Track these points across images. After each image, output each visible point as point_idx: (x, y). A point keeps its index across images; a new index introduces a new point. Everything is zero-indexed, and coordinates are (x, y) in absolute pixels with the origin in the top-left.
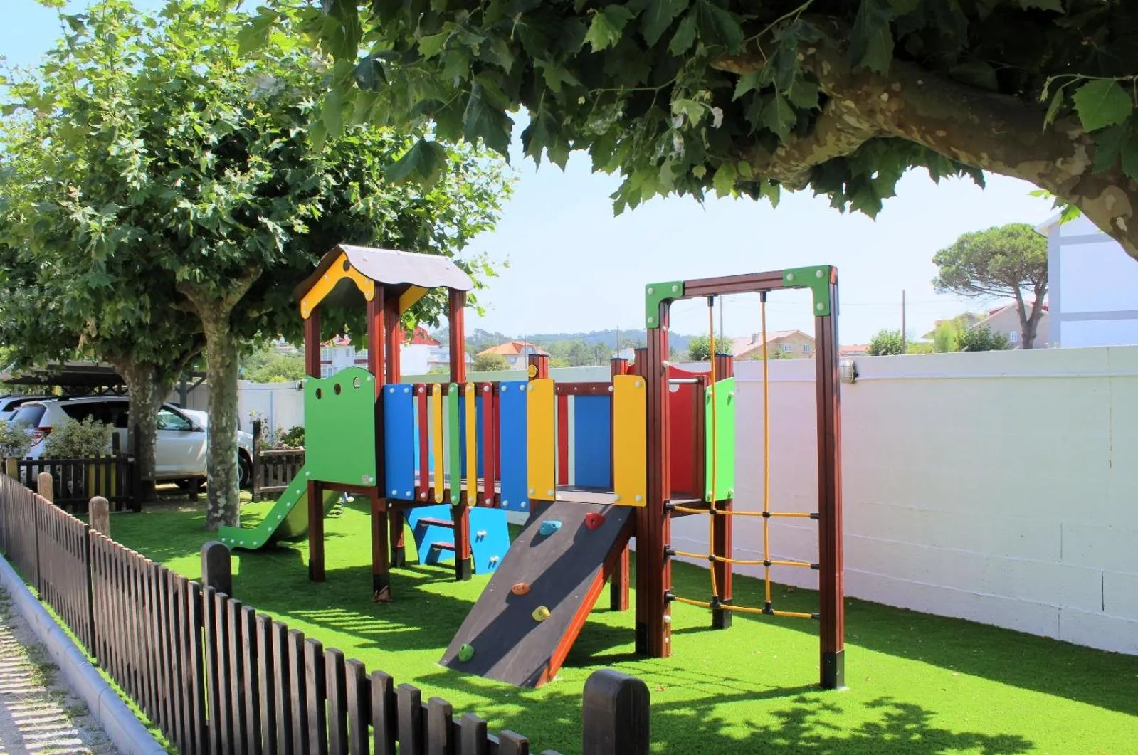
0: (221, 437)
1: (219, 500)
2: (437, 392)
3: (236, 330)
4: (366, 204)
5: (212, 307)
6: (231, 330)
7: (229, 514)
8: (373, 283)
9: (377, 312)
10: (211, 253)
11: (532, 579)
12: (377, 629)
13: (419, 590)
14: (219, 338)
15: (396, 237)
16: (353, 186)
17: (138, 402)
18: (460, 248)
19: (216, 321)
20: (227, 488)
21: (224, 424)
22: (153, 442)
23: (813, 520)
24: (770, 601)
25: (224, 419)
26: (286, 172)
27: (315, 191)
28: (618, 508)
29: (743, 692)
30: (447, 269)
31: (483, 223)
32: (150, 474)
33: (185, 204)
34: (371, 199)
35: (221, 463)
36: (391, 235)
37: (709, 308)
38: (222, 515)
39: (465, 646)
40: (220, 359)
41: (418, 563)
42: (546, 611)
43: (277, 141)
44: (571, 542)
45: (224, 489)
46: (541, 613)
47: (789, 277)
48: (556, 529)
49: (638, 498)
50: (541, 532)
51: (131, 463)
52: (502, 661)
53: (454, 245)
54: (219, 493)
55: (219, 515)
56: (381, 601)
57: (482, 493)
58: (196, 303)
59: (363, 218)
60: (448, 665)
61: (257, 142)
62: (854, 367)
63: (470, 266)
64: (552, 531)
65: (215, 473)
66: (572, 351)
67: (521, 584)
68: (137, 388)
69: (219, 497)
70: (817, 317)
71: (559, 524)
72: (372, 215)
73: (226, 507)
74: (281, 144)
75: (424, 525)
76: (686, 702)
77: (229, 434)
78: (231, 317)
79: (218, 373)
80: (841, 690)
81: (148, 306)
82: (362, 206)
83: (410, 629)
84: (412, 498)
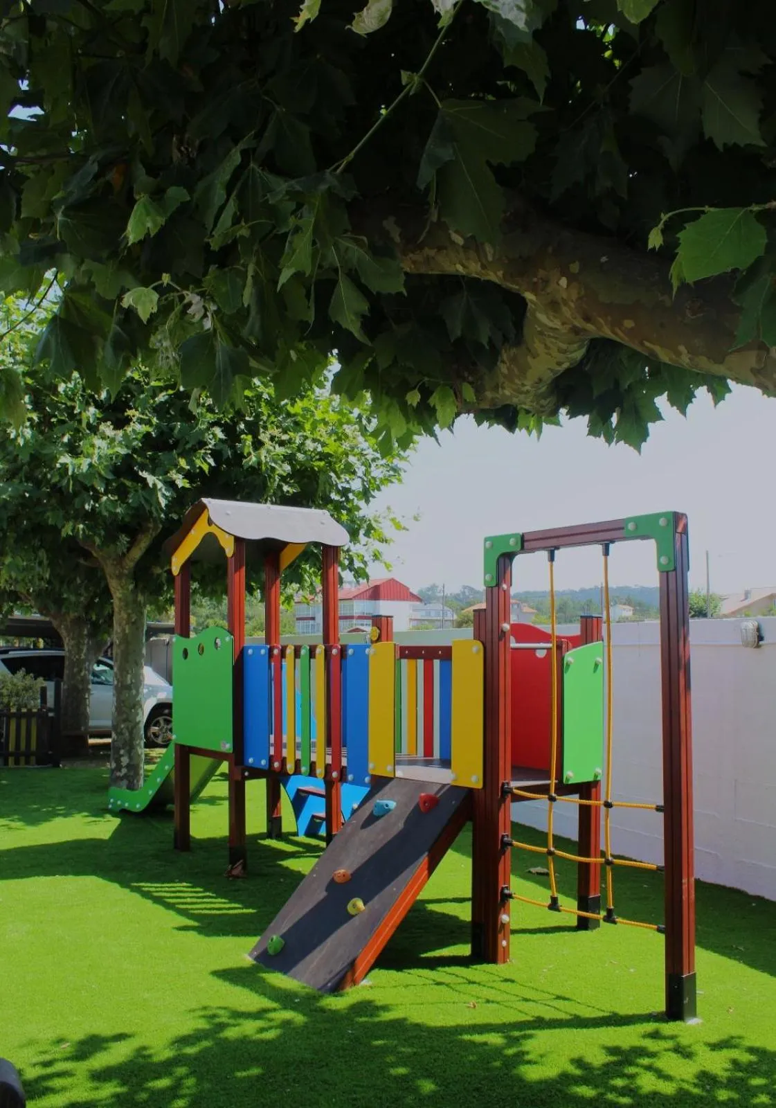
0: (126, 694)
1: (122, 759)
2: (320, 654)
3: (141, 586)
4: (258, 457)
5: (115, 563)
6: (136, 586)
7: (132, 773)
8: (233, 537)
9: (237, 569)
10: (93, 508)
11: (355, 867)
12: (210, 909)
13: (280, 865)
14: (123, 594)
15: (292, 490)
16: (246, 440)
17: (73, 657)
18: (367, 502)
19: (119, 577)
20: (130, 747)
21: (129, 682)
22: (87, 696)
23: (658, 813)
24: (612, 907)
25: (129, 676)
26: (175, 426)
27: (202, 444)
28: (454, 789)
29: (568, 1017)
30: (322, 523)
31: (390, 476)
32: (83, 728)
33: (65, 459)
34: (263, 452)
35: (125, 721)
36: (286, 488)
37: (549, 563)
38: (125, 774)
39: (275, 937)
40: (125, 616)
41: (296, 834)
42: (360, 904)
43: (164, 393)
44: (401, 825)
45: (128, 748)
46: (354, 906)
47: (631, 526)
48: (389, 810)
49: (474, 779)
50: (375, 813)
51: (52, 717)
52: (308, 958)
53: (361, 499)
54: (122, 752)
55: (121, 775)
56: (233, 876)
57: (330, 765)
58: (100, 559)
59: (255, 470)
60: (256, 959)
61: (142, 396)
62: (759, 629)
63: (373, 522)
64: (386, 811)
65: (119, 731)
66: (561, 608)
67: (342, 871)
68: (72, 642)
69: (122, 756)
70: (661, 572)
71: (392, 804)
72: (264, 468)
73: (128, 766)
74: (167, 397)
75: (303, 795)
76: (496, 1025)
77: (134, 692)
78: (135, 572)
79: (124, 630)
80: (692, 1022)
81: (46, 562)
82: (254, 459)
83: (245, 911)
84: (267, 768)
